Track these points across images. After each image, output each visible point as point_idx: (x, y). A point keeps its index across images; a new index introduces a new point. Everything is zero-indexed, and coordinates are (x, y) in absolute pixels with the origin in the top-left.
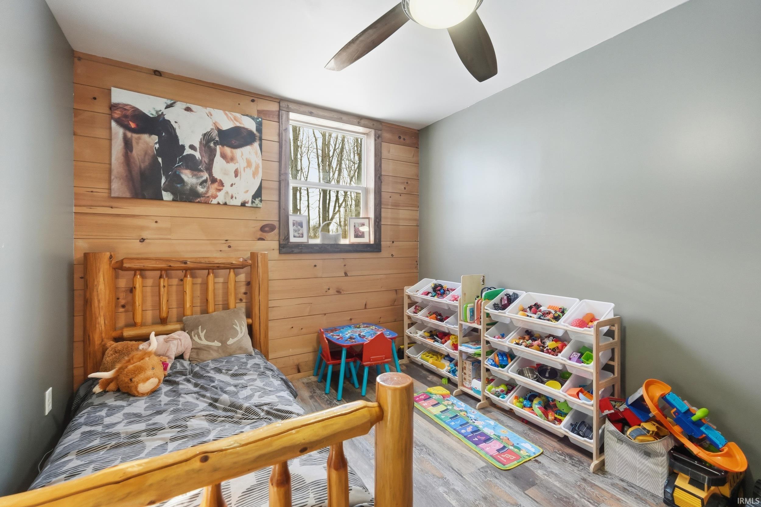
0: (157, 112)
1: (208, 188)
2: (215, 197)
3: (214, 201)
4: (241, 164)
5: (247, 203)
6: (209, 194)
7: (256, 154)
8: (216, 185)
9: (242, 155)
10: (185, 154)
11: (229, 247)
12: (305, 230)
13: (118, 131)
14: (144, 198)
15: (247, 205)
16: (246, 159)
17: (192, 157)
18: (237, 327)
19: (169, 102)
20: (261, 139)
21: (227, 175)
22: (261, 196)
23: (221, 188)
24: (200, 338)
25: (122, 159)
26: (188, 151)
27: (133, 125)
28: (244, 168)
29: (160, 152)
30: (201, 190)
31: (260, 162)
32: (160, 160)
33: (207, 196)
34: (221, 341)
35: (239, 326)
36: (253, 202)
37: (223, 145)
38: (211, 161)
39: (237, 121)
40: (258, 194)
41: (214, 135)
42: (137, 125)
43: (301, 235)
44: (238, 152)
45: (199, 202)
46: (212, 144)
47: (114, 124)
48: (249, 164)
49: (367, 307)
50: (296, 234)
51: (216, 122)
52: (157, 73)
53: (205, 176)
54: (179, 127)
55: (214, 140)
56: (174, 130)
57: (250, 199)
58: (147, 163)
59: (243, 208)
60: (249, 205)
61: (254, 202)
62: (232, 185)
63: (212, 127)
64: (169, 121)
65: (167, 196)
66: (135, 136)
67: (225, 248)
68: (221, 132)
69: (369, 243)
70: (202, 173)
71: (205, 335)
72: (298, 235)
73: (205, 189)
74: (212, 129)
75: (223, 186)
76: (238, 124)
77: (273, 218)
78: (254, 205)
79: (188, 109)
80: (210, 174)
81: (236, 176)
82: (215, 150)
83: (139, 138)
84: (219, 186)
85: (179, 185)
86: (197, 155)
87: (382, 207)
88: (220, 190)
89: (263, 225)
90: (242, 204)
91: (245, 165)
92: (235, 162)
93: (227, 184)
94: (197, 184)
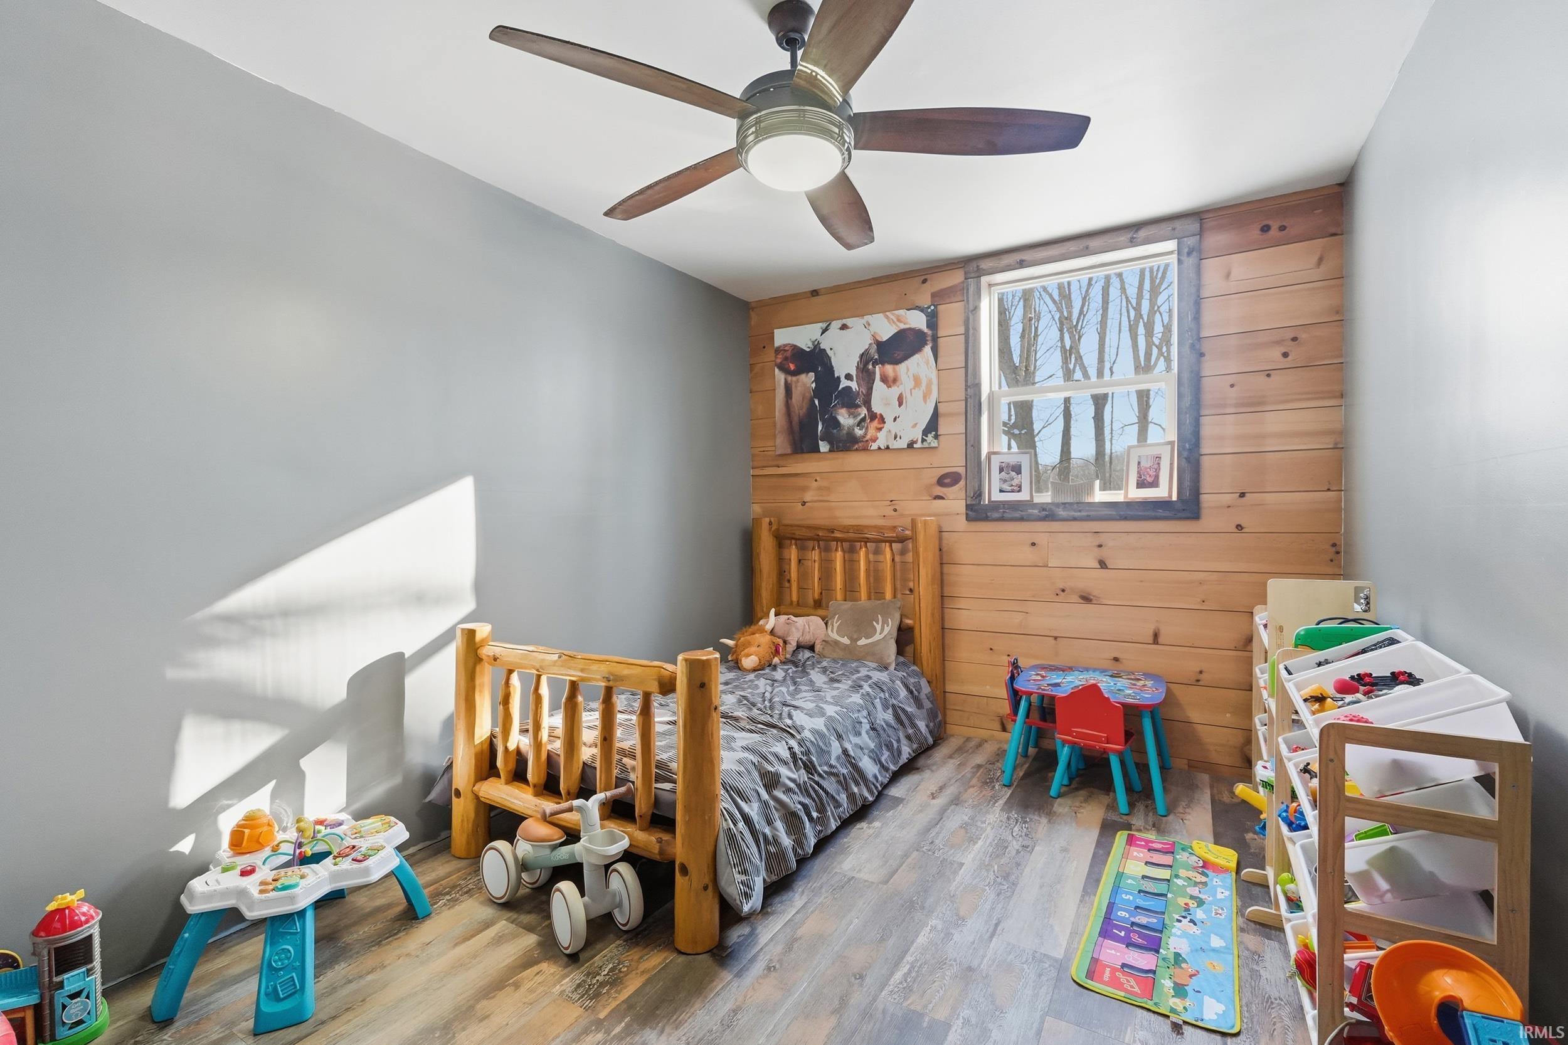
0: (813, 342)
1: (867, 428)
2: (874, 440)
3: (874, 446)
4: (906, 384)
5: (916, 442)
6: (868, 437)
7: (927, 363)
8: (875, 423)
9: (908, 370)
10: (841, 387)
11: (895, 510)
12: (1025, 478)
13: (780, 377)
14: (802, 452)
15: (915, 446)
16: (914, 376)
17: (849, 388)
18: (878, 624)
19: (824, 325)
20: (935, 339)
21: (889, 404)
22: (936, 430)
23: (881, 426)
24: (832, 631)
25: (784, 409)
26: (844, 383)
27: (792, 367)
28: (911, 390)
29: (817, 392)
30: (859, 432)
31: (933, 375)
32: (817, 402)
33: (866, 439)
34: (851, 638)
35: (880, 625)
36: (923, 440)
37: (883, 363)
38: (870, 390)
39: (901, 322)
40: (932, 427)
41: (872, 353)
42: (796, 366)
43: (1016, 488)
44: (902, 367)
45: (857, 450)
46: (870, 367)
47: (777, 370)
48: (917, 381)
49: (1161, 640)
50: (1006, 487)
51: (875, 333)
52: (815, 293)
53: (863, 411)
54: (835, 354)
55: (872, 359)
56: (829, 358)
57: (918, 435)
58: (804, 410)
59: (910, 450)
60: (918, 445)
61: (926, 440)
62: (895, 420)
63: (870, 342)
64: (824, 350)
65: (824, 447)
66: (794, 378)
67: (889, 511)
68: (880, 345)
69: (1167, 499)
70: (859, 409)
71: (838, 626)
72: (1010, 489)
73: (864, 430)
74: (870, 344)
75: (885, 423)
76: (902, 326)
77: (955, 462)
78: (926, 445)
79: (844, 327)
80: (869, 409)
81: (900, 404)
82: (874, 373)
83: (798, 381)
84: (879, 423)
85: (835, 431)
86: (854, 385)
87: (1203, 412)
88: (880, 429)
89: (942, 473)
90: (908, 445)
91: (912, 384)
92: (898, 384)
93: (889, 419)
94: (854, 425)
